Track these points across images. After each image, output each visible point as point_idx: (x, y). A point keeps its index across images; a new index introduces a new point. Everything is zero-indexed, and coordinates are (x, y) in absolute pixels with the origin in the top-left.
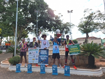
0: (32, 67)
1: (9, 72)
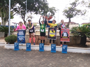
1: (6, 50)
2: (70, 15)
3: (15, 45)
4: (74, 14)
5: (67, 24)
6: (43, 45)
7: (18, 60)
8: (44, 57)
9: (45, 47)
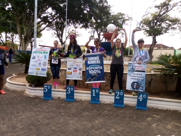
0: (75, 91)
1: (29, 97)
2: (154, 31)
3: (44, 90)
4: (164, 28)
5: (149, 48)
6: (97, 91)
7: (49, 119)
8: (100, 115)
9: (102, 95)
